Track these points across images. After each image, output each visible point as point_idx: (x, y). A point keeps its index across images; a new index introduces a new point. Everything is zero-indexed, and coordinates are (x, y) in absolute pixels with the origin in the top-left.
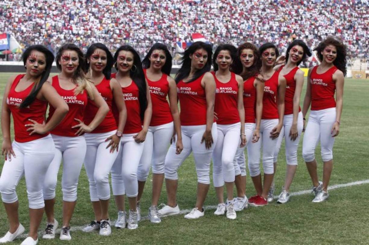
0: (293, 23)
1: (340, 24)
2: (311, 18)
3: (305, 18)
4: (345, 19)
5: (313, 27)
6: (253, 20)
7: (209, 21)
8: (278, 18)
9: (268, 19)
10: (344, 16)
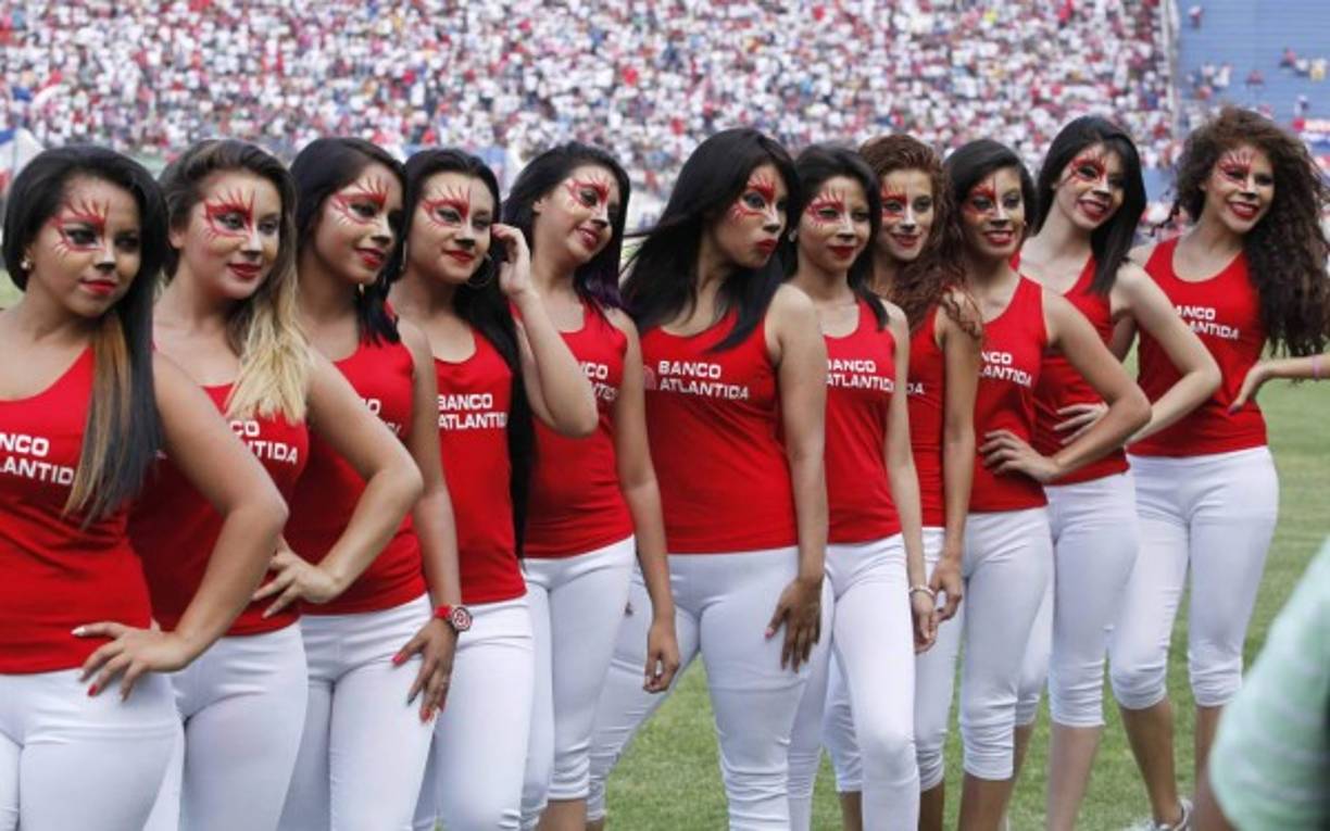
0: (426, 45)
1: (634, 46)
2: (505, 20)
3: (480, 19)
4: (653, 27)
5: (516, 58)
6: (256, 29)
7: (62, 36)
8: (360, 21)
9: (319, 25)
10: (651, 13)
